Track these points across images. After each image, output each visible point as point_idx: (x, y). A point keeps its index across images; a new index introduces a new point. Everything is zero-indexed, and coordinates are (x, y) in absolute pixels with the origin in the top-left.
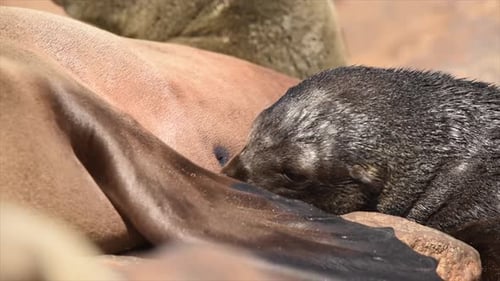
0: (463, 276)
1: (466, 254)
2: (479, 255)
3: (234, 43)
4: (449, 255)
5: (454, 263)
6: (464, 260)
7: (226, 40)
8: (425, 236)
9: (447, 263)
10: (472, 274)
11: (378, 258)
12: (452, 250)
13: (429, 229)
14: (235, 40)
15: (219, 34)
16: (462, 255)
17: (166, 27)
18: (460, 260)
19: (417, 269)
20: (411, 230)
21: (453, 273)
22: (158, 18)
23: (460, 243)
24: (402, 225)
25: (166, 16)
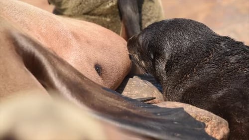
0: (219, 134)
1: (221, 123)
2: (228, 124)
3: (113, 22)
4: (212, 123)
5: (215, 127)
6: (220, 125)
7: (108, 20)
8: (201, 114)
9: (212, 127)
10: (224, 132)
11: (176, 123)
12: (214, 120)
13: (202, 110)
14: (113, 20)
15: (106, 16)
16: (218, 123)
17: (83, 9)
18: (218, 125)
19: (195, 128)
20: (194, 111)
21: (215, 132)
22: (81, 4)
23: (218, 117)
24: (189, 108)
25: (84, 4)
